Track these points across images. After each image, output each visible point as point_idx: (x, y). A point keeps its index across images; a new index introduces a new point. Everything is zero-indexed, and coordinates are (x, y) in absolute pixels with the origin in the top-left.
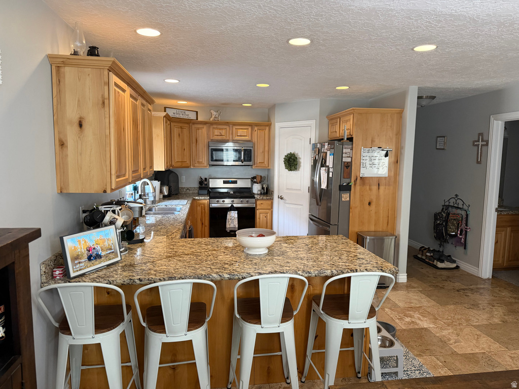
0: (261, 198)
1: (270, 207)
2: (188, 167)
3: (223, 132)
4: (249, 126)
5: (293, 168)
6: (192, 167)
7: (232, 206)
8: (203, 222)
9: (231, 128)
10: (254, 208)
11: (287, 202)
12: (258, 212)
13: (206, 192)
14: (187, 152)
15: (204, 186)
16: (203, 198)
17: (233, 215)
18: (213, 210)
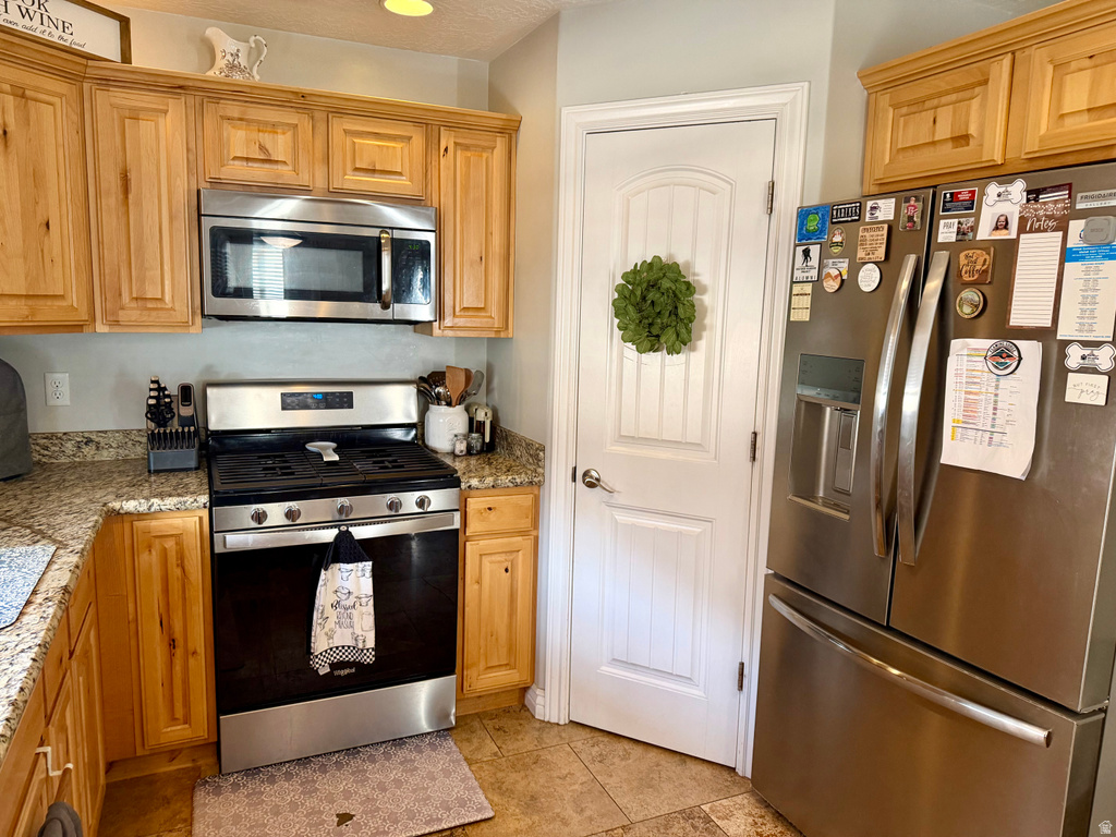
0: (489, 481)
1: (526, 523)
2: (77, 328)
3: (280, 145)
4: (417, 122)
5: (669, 335)
6: (101, 328)
7: (344, 537)
8: (178, 635)
9: (321, 127)
10: (456, 531)
11: (619, 499)
12: (472, 551)
13: (190, 456)
14: (63, 242)
15: (175, 426)
16: (170, 502)
17: (350, 585)
18: (230, 570)
